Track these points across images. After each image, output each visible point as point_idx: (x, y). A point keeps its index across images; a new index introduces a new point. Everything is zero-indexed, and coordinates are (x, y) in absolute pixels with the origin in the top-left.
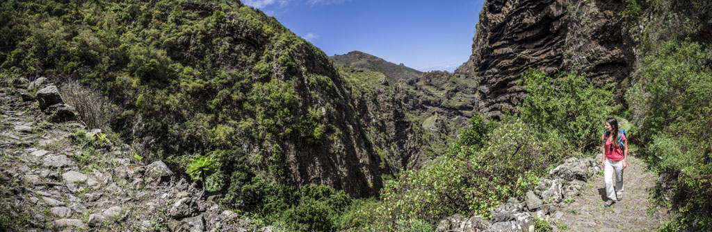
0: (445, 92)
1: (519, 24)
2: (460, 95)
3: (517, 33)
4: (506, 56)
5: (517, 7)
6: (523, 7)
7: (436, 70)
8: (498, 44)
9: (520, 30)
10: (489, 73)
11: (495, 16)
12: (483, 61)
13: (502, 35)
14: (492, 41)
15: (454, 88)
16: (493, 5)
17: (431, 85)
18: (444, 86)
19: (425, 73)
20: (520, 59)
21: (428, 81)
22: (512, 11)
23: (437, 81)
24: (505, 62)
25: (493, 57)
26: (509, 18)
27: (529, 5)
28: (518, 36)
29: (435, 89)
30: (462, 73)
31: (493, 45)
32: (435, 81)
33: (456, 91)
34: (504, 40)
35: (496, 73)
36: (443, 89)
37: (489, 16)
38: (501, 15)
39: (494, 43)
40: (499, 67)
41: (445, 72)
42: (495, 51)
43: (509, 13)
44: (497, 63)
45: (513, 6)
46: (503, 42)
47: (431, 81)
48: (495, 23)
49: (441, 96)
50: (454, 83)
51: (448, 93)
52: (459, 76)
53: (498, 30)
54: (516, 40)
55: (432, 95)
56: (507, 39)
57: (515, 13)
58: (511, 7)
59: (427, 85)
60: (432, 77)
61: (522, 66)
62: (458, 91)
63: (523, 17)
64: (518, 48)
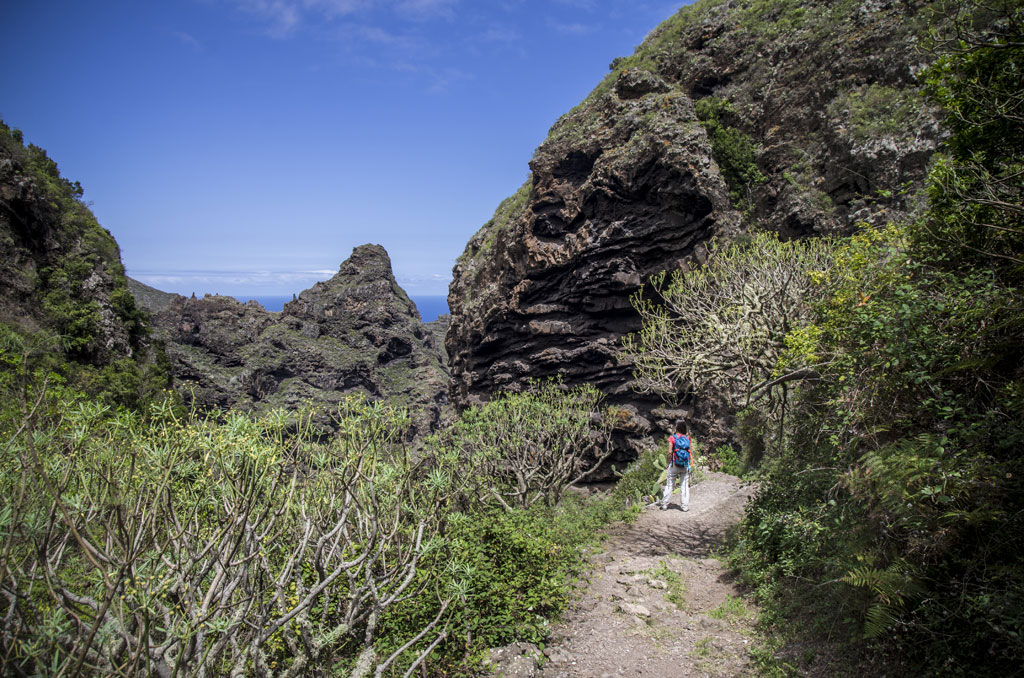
0: (246, 373)
1: (603, 279)
2: (293, 389)
3: (594, 296)
4: (558, 339)
5: (604, 245)
6: (617, 247)
7: (224, 293)
8: (543, 308)
9: (604, 291)
10: (504, 370)
11: (544, 245)
12: (488, 338)
13: (553, 290)
14: (526, 298)
15: (276, 363)
16: (543, 220)
17: (197, 343)
18: (244, 353)
19: (180, 300)
20: (592, 353)
21: (186, 327)
22: (591, 250)
23: (223, 331)
24: (554, 353)
25: (525, 336)
26: (580, 261)
27: (632, 246)
28: (595, 302)
29: (211, 359)
30: (308, 316)
31: (531, 310)
32: (211, 330)
33: (282, 373)
34: (558, 301)
35: (525, 374)
36: (238, 363)
37: (532, 243)
38: (560, 248)
39: (531, 303)
40: (538, 361)
41: (253, 304)
42: (534, 324)
43: (583, 252)
44: (531, 350)
45: (596, 238)
46: (554, 307)
47: (197, 329)
48: (542, 263)
49: (229, 388)
50: (278, 345)
51: (254, 376)
52: (299, 326)
53: (547, 280)
54: (589, 310)
55: (195, 378)
56: (566, 303)
57: (597, 255)
58: (589, 240)
59: (182, 341)
60: (203, 314)
61: (595, 368)
62: (290, 375)
63: (615, 268)
64: (590, 327)
